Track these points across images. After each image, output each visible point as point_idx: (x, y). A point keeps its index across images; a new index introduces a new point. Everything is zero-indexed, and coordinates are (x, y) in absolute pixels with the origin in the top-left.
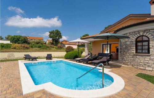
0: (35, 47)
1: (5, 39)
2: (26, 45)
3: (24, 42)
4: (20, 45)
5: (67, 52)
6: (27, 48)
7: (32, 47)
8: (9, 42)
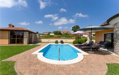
0: (64, 36)
1: (52, 33)
2: (60, 36)
3: (59, 34)
4: (57, 35)
5: (76, 39)
6: (60, 37)
7: (62, 36)
8: (53, 34)
